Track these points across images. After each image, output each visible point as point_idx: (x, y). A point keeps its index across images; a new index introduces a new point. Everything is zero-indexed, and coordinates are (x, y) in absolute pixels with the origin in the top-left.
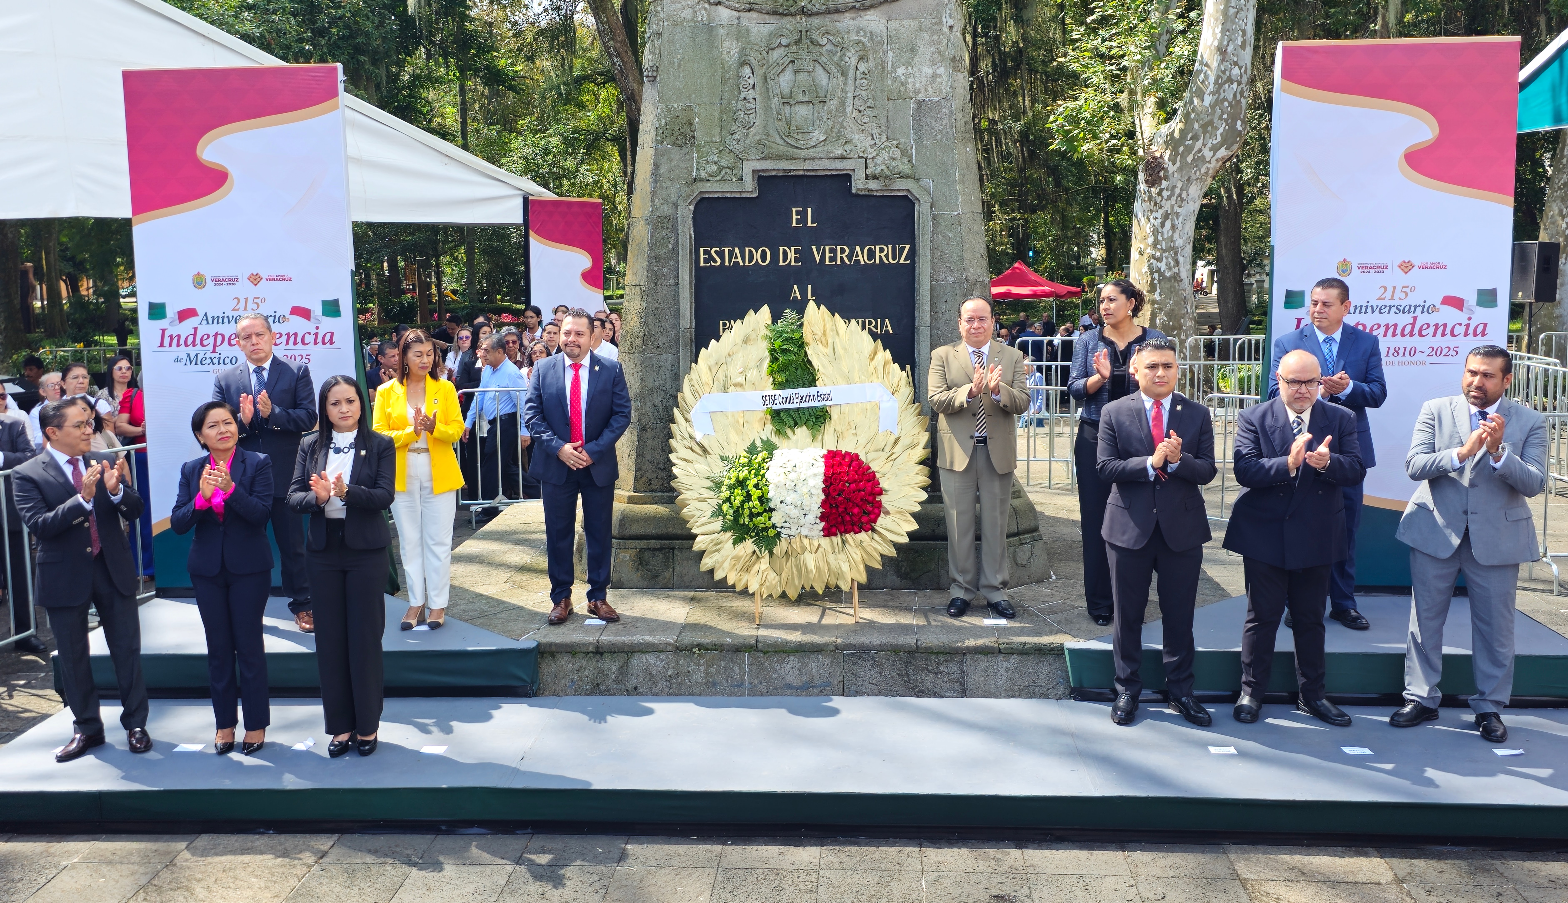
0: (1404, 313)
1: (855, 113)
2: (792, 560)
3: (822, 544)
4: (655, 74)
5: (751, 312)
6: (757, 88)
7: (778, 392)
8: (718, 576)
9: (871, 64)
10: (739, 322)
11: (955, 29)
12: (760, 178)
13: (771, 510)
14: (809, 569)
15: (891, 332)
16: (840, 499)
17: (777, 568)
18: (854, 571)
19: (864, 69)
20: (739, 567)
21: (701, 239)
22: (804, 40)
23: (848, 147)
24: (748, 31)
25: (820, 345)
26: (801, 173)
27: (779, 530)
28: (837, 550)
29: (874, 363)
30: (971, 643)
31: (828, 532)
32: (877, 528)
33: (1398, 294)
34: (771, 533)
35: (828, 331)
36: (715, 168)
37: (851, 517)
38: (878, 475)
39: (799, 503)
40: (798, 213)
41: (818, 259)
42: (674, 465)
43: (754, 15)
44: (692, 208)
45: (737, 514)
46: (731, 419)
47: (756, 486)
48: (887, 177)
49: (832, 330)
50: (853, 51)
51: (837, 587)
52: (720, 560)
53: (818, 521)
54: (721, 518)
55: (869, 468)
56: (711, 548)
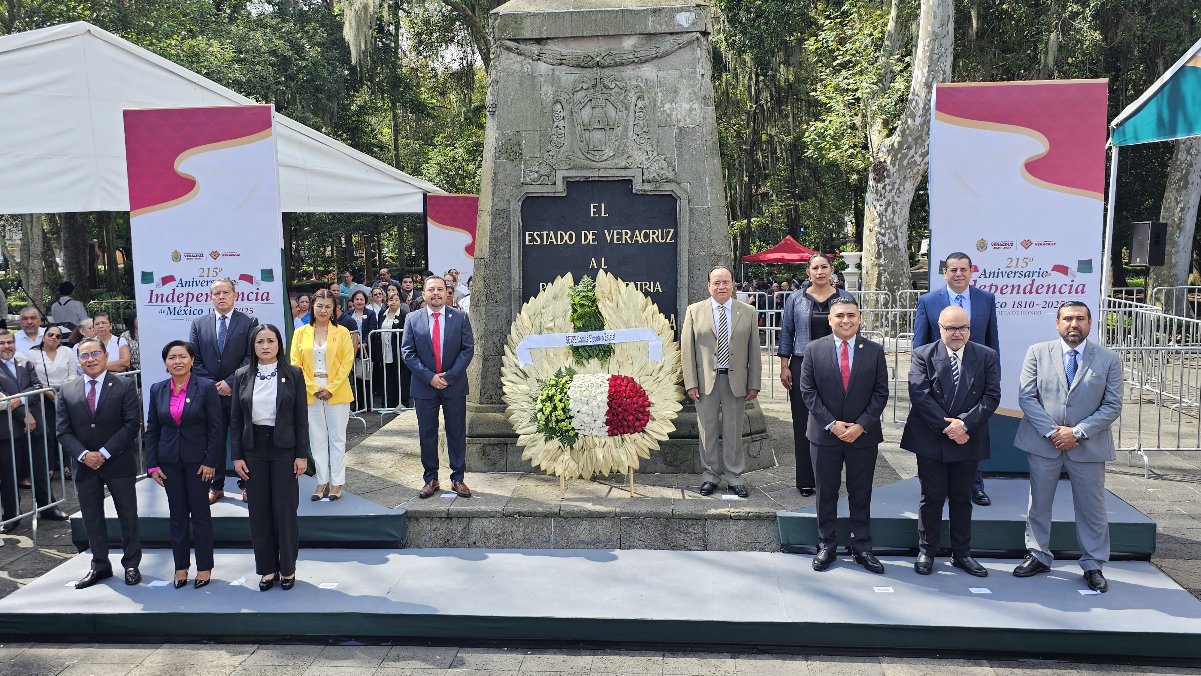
0: (1025, 277)
1: (635, 136)
2: (586, 452)
3: (608, 442)
4: (494, 110)
5: (559, 277)
6: (565, 119)
7: (579, 334)
8: (534, 464)
9: (646, 102)
10: (550, 284)
11: (705, 77)
12: (568, 182)
13: (571, 417)
14: (598, 459)
15: (661, 291)
16: (620, 409)
17: (576, 458)
18: (630, 460)
19: (641, 106)
20: (549, 457)
21: (526, 226)
22: (599, 85)
23: (630, 160)
24: (559, 79)
25: (607, 301)
26: (597, 179)
27: (577, 431)
28: (618, 446)
29: (645, 313)
30: (713, 511)
31: (611, 433)
32: (646, 430)
33: (1021, 263)
34: (572, 433)
35: (613, 291)
36: (536, 175)
37: (627, 422)
38: (647, 393)
39: (590, 412)
40: (594, 207)
41: (609, 239)
42: (504, 385)
43: (563, 67)
44: (520, 204)
45: (547, 420)
46: (544, 353)
47: (561, 400)
48: (657, 181)
49: (616, 290)
50: (633, 92)
51: (618, 472)
52: (536, 453)
53: (604, 425)
54: (536, 423)
55: (641, 388)
56: (529, 444)
